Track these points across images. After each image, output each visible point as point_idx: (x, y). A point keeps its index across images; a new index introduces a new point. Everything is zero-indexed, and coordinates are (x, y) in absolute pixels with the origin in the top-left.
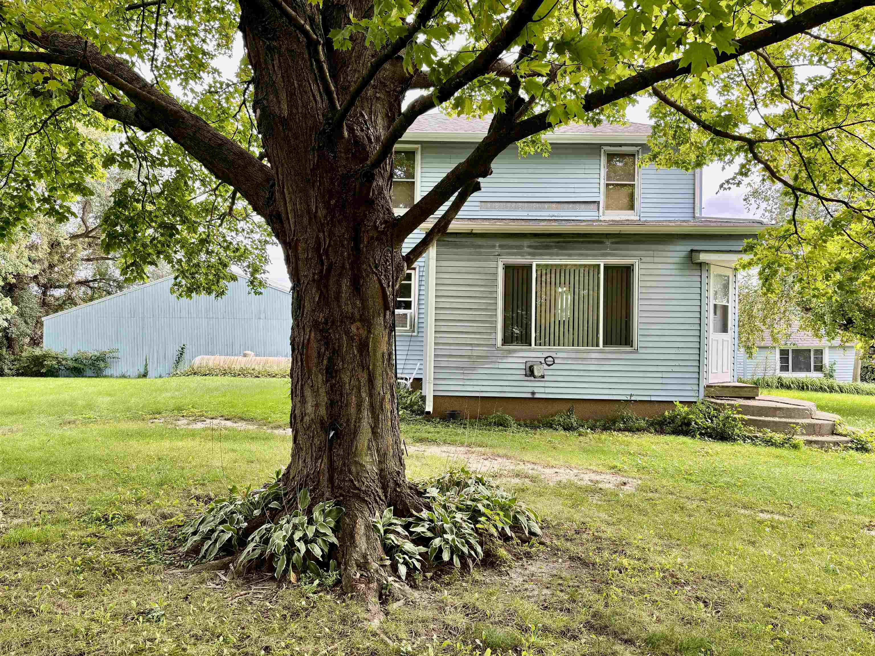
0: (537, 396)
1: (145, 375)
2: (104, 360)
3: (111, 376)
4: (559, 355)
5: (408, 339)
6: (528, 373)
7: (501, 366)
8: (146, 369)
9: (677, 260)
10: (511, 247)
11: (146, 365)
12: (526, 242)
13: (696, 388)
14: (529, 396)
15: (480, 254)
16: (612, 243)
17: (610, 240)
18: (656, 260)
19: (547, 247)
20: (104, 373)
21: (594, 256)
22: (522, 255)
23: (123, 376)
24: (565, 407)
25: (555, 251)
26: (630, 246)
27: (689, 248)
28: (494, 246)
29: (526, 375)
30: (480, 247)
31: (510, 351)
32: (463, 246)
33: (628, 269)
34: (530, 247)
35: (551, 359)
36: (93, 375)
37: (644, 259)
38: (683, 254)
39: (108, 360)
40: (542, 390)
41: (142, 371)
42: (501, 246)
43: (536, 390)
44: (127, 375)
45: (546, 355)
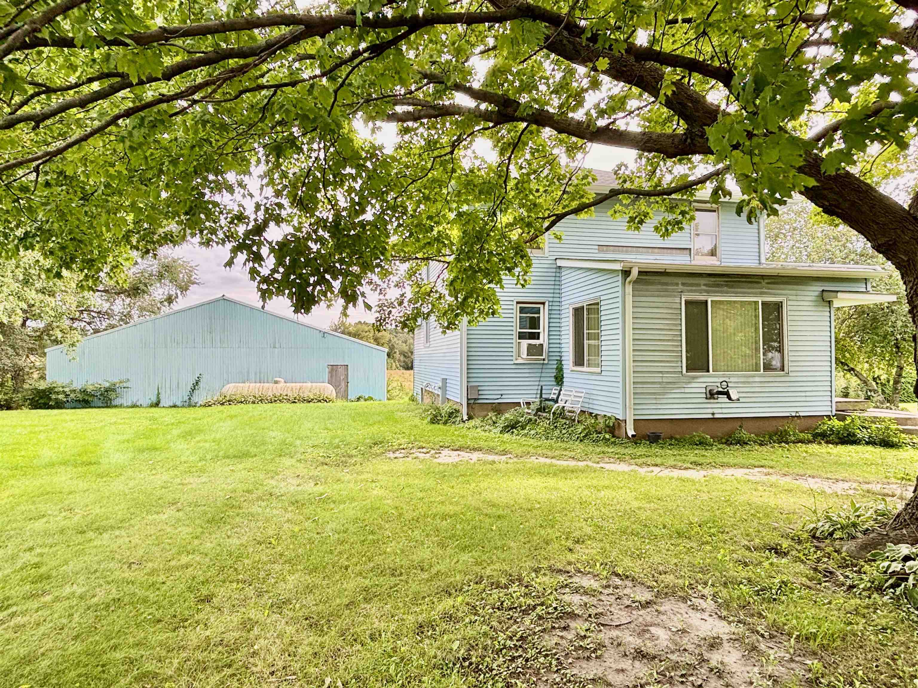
0: (716, 416)
1: (157, 405)
2: (114, 390)
3: (121, 406)
4: (732, 380)
5: (541, 367)
6: (708, 396)
7: (687, 390)
8: (158, 397)
9: (813, 298)
10: (692, 285)
11: (159, 394)
12: (703, 281)
13: (830, 404)
14: (710, 416)
15: (666, 291)
16: (768, 283)
17: (766, 281)
18: (799, 298)
19: (718, 286)
20: (114, 403)
21: (755, 294)
22: (700, 292)
23: (134, 406)
24: (737, 424)
25: (725, 289)
26: (782, 286)
27: (821, 289)
28: (677, 284)
29: (706, 398)
30: (666, 284)
31: (694, 378)
32: (652, 283)
33: (778, 306)
34: (705, 285)
35: (724, 383)
36: (102, 405)
37: (791, 297)
38: (817, 294)
39: (118, 390)
40: (720, 411)
41: (154, 400)
42: (683, 284)
43: (715, 411)
44: (138, 404)
45: (721, 380)
